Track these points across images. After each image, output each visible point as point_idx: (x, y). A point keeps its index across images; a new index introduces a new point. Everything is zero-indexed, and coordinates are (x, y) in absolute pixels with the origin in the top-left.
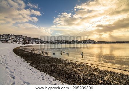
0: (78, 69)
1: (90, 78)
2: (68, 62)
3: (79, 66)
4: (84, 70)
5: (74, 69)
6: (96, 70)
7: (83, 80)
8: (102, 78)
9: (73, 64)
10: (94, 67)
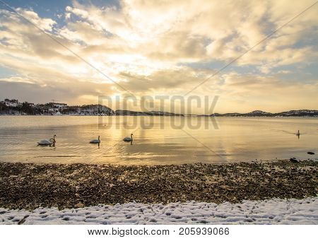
0: (68, 175)
1: (93, 186)
2: (38, 167)
3: (71, 168)
4: (82, 175)
5: (58, 179)
6: (105, 170)
7: (80, 192)
8: (115, 179)
9: (54, 167)
10: (103, 166)
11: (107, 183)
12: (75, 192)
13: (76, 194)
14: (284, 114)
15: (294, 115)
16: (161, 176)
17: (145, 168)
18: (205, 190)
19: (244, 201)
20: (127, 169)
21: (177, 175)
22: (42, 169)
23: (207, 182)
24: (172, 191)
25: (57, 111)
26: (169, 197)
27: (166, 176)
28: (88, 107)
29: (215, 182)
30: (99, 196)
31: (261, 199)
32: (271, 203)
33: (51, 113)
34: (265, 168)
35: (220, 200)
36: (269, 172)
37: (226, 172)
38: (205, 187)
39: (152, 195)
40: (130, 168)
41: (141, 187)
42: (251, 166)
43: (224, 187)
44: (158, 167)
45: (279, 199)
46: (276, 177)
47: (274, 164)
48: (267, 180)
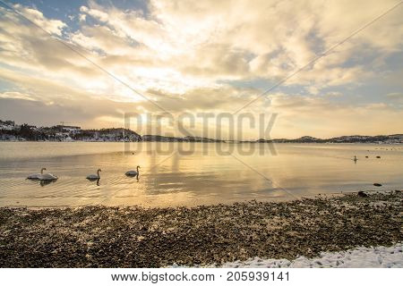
0: (76, 225)
1: (113, 240)
2: (34, 213)
3: (81, 215)
4: (96, 223)
5: (62, 231)
6: (131, 216)
7: (93, 251)
8: (145, 229)
9: (57, 213)
10: (128, 209)
11: (134, 236)
12: (86, 252)
13: (88, 255)
14: (334, 141)
15: (346, 141)
16: (208, 222)
17: (184, 210)
18: (269, 240)
19: (322, 253)
20: (161, 212)
21: (228, 219)
22: (39, 216)
23: (269, 227)
24: (226, 243)
25: (67, 136)
26: (224, 253)
27: (215, 221)
28: (108, 131)
29: (279, 228)
30: (122, 257)
31: (343, 249)
32: (357, 254)
33: (59, 139)
34: (333, 205)
35: (292, 253)
36: (340, 211)
37: (288, 212)
38: (268, 235)
39: (199, 251)
40: (165, 211)
41: (183, 240)
42: (315, 202)
43: (292, 233)
44: (203, 208)
45: (363, 248)
46: (350, 217)
47: (341, 199)
48: (340, 222)
